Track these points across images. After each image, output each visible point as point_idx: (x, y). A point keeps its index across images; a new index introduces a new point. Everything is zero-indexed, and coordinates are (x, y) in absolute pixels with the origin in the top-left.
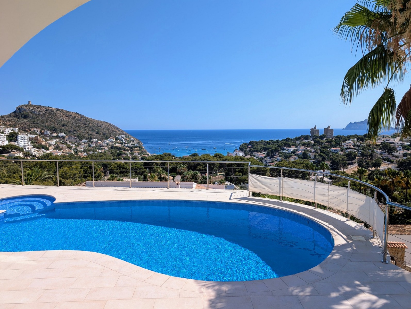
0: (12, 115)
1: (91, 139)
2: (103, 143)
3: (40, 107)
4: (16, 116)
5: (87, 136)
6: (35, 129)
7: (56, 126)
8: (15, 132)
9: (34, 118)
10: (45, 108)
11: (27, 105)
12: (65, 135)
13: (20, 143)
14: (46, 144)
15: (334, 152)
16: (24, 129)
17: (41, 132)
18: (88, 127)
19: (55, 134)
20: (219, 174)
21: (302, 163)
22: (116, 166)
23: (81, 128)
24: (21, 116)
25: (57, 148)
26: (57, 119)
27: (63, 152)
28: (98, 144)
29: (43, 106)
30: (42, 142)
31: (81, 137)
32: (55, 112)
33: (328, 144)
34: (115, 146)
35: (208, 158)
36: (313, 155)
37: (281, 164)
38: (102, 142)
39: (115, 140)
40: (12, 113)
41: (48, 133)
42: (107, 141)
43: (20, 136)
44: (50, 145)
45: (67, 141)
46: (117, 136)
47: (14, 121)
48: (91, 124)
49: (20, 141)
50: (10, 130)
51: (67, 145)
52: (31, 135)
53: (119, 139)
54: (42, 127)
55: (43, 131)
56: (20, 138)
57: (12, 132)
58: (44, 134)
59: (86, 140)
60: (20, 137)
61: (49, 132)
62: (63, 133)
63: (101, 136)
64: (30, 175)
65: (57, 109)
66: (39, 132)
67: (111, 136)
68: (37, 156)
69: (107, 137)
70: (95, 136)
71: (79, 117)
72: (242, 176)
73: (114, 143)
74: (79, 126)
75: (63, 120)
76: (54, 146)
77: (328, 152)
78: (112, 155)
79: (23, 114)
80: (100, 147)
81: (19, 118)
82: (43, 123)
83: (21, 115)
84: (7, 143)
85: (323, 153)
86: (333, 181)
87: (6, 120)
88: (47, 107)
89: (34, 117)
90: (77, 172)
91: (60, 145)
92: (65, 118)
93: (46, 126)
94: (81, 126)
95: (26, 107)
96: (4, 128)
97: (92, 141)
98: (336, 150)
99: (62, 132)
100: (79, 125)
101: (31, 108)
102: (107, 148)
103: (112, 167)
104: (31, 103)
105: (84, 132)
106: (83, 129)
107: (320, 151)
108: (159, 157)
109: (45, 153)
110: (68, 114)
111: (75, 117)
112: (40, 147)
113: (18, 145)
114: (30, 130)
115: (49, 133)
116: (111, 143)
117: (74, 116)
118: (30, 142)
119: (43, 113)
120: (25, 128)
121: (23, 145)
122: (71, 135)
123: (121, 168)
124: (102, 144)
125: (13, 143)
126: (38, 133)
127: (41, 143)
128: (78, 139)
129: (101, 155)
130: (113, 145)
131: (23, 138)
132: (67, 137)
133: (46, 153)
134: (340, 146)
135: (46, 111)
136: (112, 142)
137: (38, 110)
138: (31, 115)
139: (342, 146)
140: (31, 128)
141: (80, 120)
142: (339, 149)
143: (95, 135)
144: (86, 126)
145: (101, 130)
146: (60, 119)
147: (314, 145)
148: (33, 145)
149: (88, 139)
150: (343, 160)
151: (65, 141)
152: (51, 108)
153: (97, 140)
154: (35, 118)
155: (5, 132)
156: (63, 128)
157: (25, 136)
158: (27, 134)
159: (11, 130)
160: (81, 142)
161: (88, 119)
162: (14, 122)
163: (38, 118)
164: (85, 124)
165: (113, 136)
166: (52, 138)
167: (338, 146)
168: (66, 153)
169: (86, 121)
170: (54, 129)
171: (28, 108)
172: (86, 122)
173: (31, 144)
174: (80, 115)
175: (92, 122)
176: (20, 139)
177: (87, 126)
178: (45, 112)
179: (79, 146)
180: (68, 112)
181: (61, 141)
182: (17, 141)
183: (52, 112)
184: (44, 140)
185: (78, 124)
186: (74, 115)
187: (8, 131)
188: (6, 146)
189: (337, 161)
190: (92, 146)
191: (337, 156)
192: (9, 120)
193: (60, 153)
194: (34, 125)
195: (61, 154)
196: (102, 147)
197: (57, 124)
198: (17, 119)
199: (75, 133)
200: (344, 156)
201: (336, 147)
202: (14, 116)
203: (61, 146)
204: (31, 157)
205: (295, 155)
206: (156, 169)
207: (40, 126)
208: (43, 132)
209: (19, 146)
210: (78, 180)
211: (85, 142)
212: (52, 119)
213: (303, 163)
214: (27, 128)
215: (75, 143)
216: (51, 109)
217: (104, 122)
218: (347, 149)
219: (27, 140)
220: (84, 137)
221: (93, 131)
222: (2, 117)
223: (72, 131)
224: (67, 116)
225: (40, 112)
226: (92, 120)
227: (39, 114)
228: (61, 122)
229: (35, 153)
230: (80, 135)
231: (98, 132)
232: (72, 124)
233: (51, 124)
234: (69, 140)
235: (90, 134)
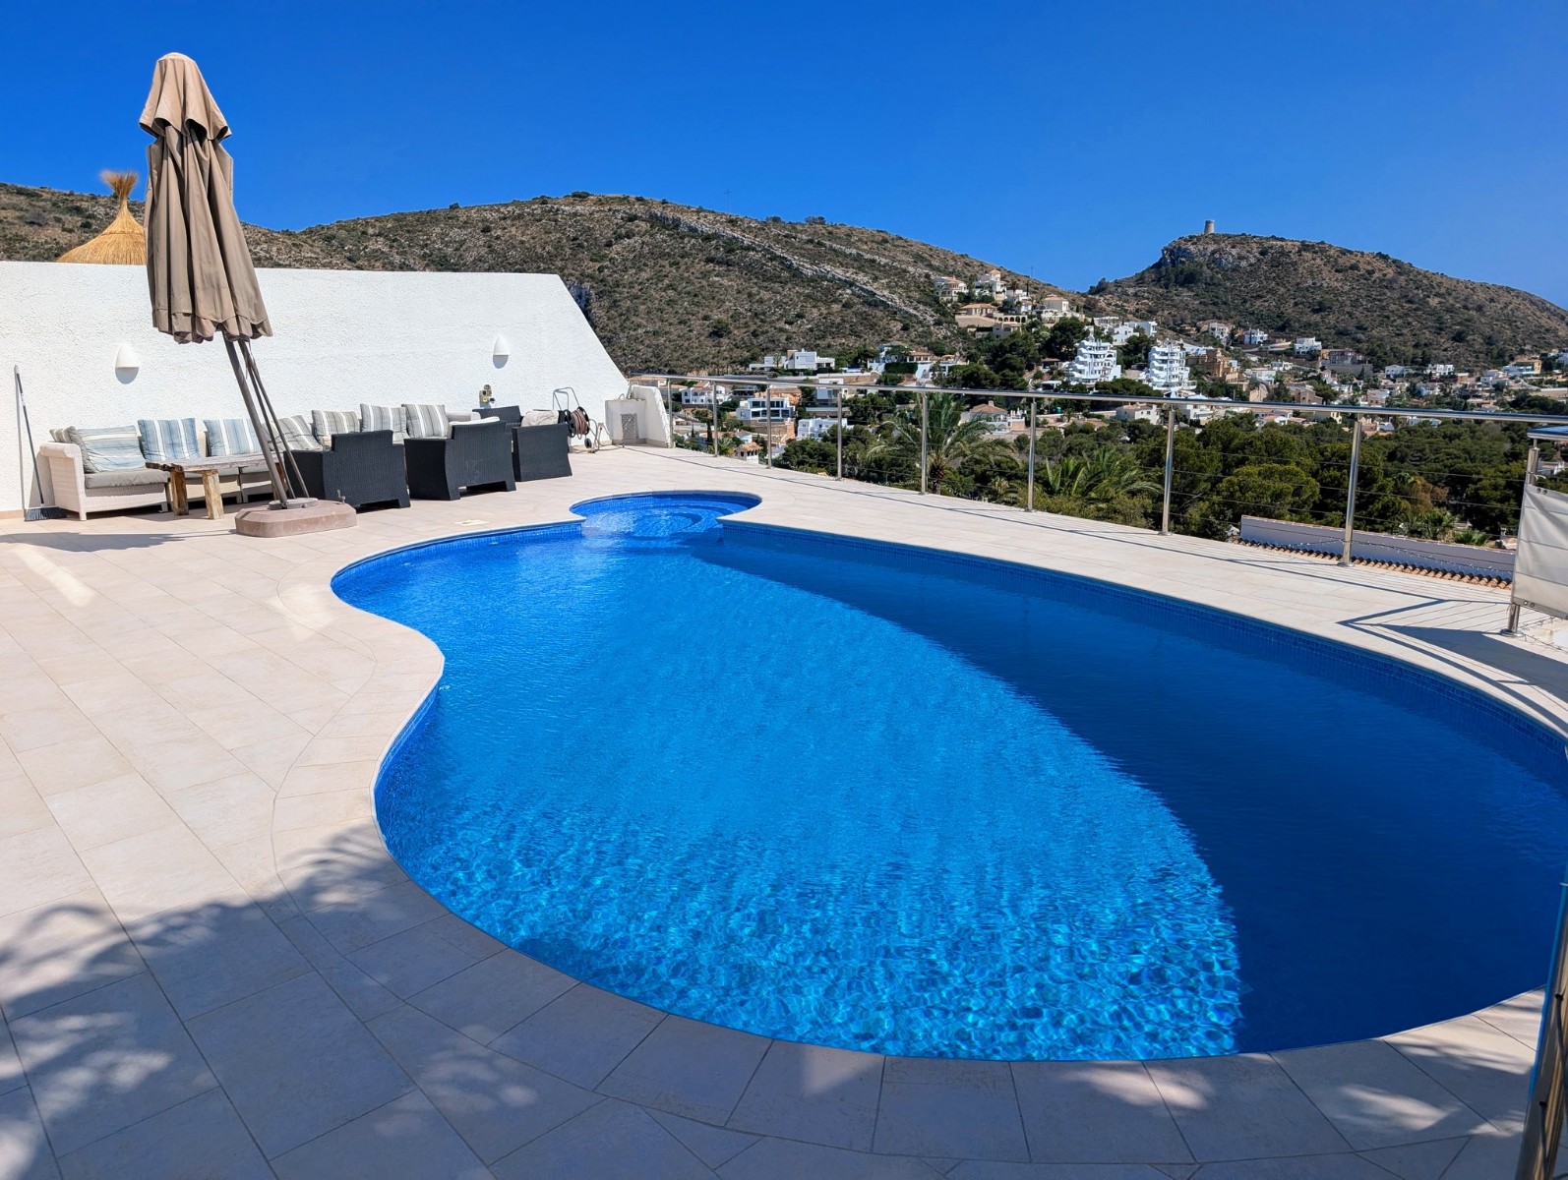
0: (1147, 275)
1: (1425, 362)
2: (1478, 380)
3: (1244, 240)
4: (1159, 280)
5: (1410, 351)
6: (1215, 325)
7: (1290, 311)
8: (1146, 336)
9: (1214, 284)
10: (1261, 241)
11: (1199, 239)
12: (1320, 348)
13: (1156, 376)
14: (1240, 379)
16: (1178, 325)
17: (1232, 334)
18: (1419, 313)
19: (1283, 344)
23: (1387, 317)
24: (1173, 278)
25: (1278, 395)
26: (1298, 284)
27: (1296, 414)
28: (1454, 387)
29: (1255, 237)
30: (1227, 371)
31: (1386, 354)
32: (1294, 257)
34: (1537, 398)
38: (1473, 379)
39: (1537, 371)
40: (1147, 270)
41: (1259, 340)
42: (1501, 374)
43: (1159, 349)
44: (1255, 384)
45: (1323, 369)
46: (1554, 353)
47: (1151, 297)
48: (1437, 300)
49: (1157, 368)
50: (1132, 330)
51: (1321, 387)
52: (1196, 348)
53: (1559, 366)
54: (1238, 318)
55: (1239, 333)
56: (1157, 357)
57: (1137, 334)
58: (1242, 343)
59: (1402, 368)
60: (1158, 353)
61: (1260, 336)
62: (1314, 339)
63: (1475, 352)
65: (1303, 243)
66: (1226, 335)
67: (1522, 352)
68: (1203, 424)
69: (1501, 355)
70: (1445, 350)
71: (1390, 270)
73: (1534, 384)
74: (1383, 308)
75: (1321, 285)
76: (1267, 387)
78: (1505, 437)
79: (1181, 272)
80: (1461, 402)
81: (1166, 287)
82: (1245, 301)
83: (1176, 277)
84: (1116, 372)
87: (1128, 295)
88: (1267, 239)
89: (1216, 281)
91: (1291, 385)
92: (1330, 279)
93: (1252, 314)
94: (1393, 307)
95: (1192, 244)
96: (1114, 321)
97: (1429, 371)
99: (1308, 337)
100: (1384, 304)
101: (1211, 248)
102: (1491, 405)
104: (1212, 230)
105: (1398, 335)
106: (1399, 322)
109: (1231, 412)
110: (1343, 263)
111: (1371, 273)
112: (1217, 390)
113: (1149, 381)
114: (1198, 330)
115: (1262, 338)
116: (1517, 382)
117: (1370, 268)
118: (1186, 373)
119: (1251, 265)
120: (1182, 321)
121: (1164, 381)
122: (1345, 345)
124: (1473, 386)
125: (1134, 375)
126: (1223, 339)
127: (1224, 377)
128: (1369, 362)
129: (1456, 431)
130: (1526, 391)
131: (1165, 358)
132: (1325, 356)
133: (1235, 413)
135: (1263, 253)
136: (1522, 376)
137: (1234, 252)
138: (1208, 272)
140: (1204, 319)
141: (1389, 285)
143: (1445, 346)
144: (1414, 306)
145: (1477, 325)
146: (1310, 282)
148: (1193, 384)
149: (1413, 362)
151: (1314, 371)
152: (1282, 240)
153: (1451, 366)
154: (1220, 285)
155: (1114, 337)
156: (1317, 318)
157: (1174, 351)
158: (1181, 341)
159: (1135, 331)
160: (1381, 374)
161: (1425, 277)
162: (1152, 299)
163: (1228, 284)
164: (1410, 302)
165: (1531, 352)
166: (1268, 357)
168: (1307, 417)
169: (1417, 288)
170: (1281, 323)
171: (1201, 248)
172: (1416, 292)
173: (1190, 379)
174: (1394, 261)
175: (1443, 290)
176: (1157, 360)
177: (1417, 309)
178: (1259, 261)
179: (1369, 391)
180: (1344, 252)
181: (1300, 370)
182: (1149, 367)
183: (1283, 259)
184: (1235, 363)
185: (1379, 300)
186: (1369, 263)
187: (1124, 333)
188: (1112, 383)
190: (1425, 392)
192: (1136, 295)
193: (1283, 416)
194: (1215, 309)
195: (1289, 421)
196: (1470, 400)
197: (1296, 304)
198: (1161, 291)
199: (1363, 337)
202: (1153, 281)
203: (1293, 390)
204: (1183, 424)
207: (1233, 313)
208: (1242, 337)
209: (1150, 384)
211: (1396, 376)
212: (1278, 284)
214: (1189, 321)
215: (1355, 381)
216: (1282, 246)
217: (1502, 288)
219: (1178, 365)
220: (1395, 356)
221: (1441, 329)
222: (1117, 284)
223: (1351, 328)
224: (1337, 271)
225: (1241, 258)
226: (1444, 280)
227: (1236, 269)
228: (1312, 293)
229: (1198, 411)
230: (1378, 346)
231: (1463, 333)
232: (1355, 304)
233: (1274, 303)
234: (1333, 367)
235: (1423, 342)
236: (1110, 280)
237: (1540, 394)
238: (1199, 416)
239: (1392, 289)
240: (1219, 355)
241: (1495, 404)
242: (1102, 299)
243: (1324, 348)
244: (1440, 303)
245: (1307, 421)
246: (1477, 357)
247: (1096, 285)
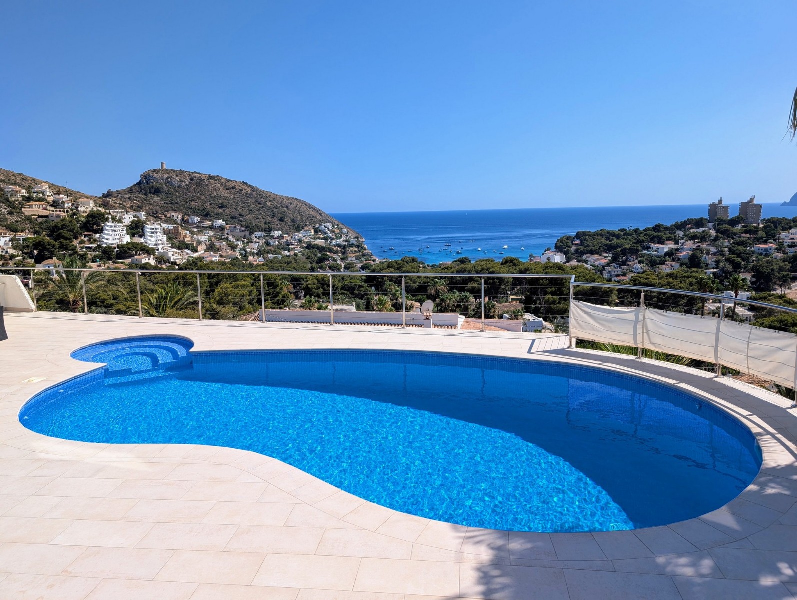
0: (134, 188)
1: (270, 230)
2: (292, 238)
3: (181, 173)
4: (141, 191)
5: (264, 226)
6: (174, 214)
7: (208, 207)
8: (141, 220)
9: (170, 194)
10: (190, 174)
11: (159, 171)
12: (225, 225)
13: (150, 240)
14: (192, 240)
15: (761, 254)
16: (155, 214)
17: (183, 219)
18: (264, 209)
19: (208, 223)
20: (512, 299)
21: (689, 277)
22: (316, 281)
23: (251, 211)
24: (149, 190)
25: (211, 248)
26: (210, 195)
27: (221, 256)
28: (283, 241)
29: (186, 172)
30: (185, 237)
31: (253, 227)
32: (207, 182)
33: (748, 236)
34: (315, 245)
35: (489, 266)
36: (714, 260)
37: (642, 279)
38: (290, 237)
39: (313, 234)
40: (134, 186)
41: (196, 221)
42: (300, 235)
43: (149, 227)
44: (199, 243)
45: (228, 234)
46: (317, 226)
47: (138, 200)
48: (270, 203)
49: (149, 236)
50: (132, 217)
51: (229, 243)
52: (168, 226)
53: (320, 231)
54: (185, 211)
55: (186, 218)
56: (149, 230)
57: (136, 219)
58: (188, 223)
59: (261, 233)
60: (149, 229)
61: (197, 219)
62: (222, 221)
63: (289, 226)
64: (164, 297)
65: (209, 175)
66: (180, 219)
67: (306, 226)
68: (178, 263)
69: (299, 227)
70: (277, 225)
71: (249, 190)
72: (560, 303)
73: (312, 239)
74: (249, 207)
75: (221, 196)
76: (206, 244)
77: (747, 254)
78: (308, 262)
79: (153, 187)
80: (287, 246)
81: (146, 195)
82: (187, 203)
84: (127, 239)
85: (735, 256)
86: (757, 315)
87: (125, 199)
88: (193, 173)
90: (246, 292)
91: (216, 242)
92: (224, 193)
93: (191, 209)
94: (253, 206)
95: (156, 174)
96: (122, 212)
97: (272, 235)
98: (766, 250)
99: (219, 220)
100: (249, 205)
101: (166, 176)
103: (310, 284)
104: (165, 167)
105: (257, 219)
106: (257, 213)
107: (730, 250)
108: (396, 265)
109: (190, 257)
110: (229, 186)
111: (241, 190)
112: (182, 246)
113: (146, 243)
114: (166, 216)
116: (306, 238)
117: (241, 188)
118: (165, 238)
119: (187, 185)
120: (157, 212)
121: (155, 243)
122: (236, 223)
123: (326, 286)
124: (291, 240)
125: (137, 240)
126: (179, 221)
127: (184, 240)
128: (248, 231)
129: (289, 260)
130: (310, 242)
131: (153, 231)
132: (228, 229)
133: (193, 257)
134: (775, 240)
135: (192, 180)
136: (308, 236)
137: (178, 178)
138: (166, 189)
139: (781, 241)
140: (168, 211)
141: (250, 196)
142: (774, 246)
143: (277, 223)
145: (287, 214)
146: (216, 194)
147: (716, 239)
148: (170, 244)
149: (265, 231)
150: (781, 269)
151: (224, 236)
152: (200, 174)
153: (280, 232)
154: (173, 194)
155: (124, 221)
156: (221, 211)
157: (157, 227)
158: (160, 223)
159: (134, 217)
160: (253, 236)
161: (264, 193)
162: (139, 201)
163: (177, 194)
164: (260, 204)
165: (309, 225)
166: (202, 230)
167: (770, 241)
168: (227, 257)
170: (205, 213)
171: (161, 176)
172: (261, 199)
173: (167, 241)
174: (250, 186)
175: (272, 199)
176: (149, 232)
177: (263, 207)
178: (190, 183)
179: (250, 244)
180: (229, 181)
181: (218, 235)
182: (145, 236)
183: (201, 183)
184: (188, 233)
185: (247, 203)
186: (240, 186)
187: (128, 219)
188: (127, 245)
189: (769, 273)
190: (272, 244)
191: (768, 262)
192: (129, 198)
193: (216, 258)
194: (172, 206)
195: (219, 260)
196: (290, 247)
197: (211, 204)
198: (143, 197)
199: (243, 220)
200: (784, 262)
201: (766, 242)
202: (138, 191)
203: (218, 245)
204: (168, 265)
205: (674, 260)
206: (388, 289)
207: (181, 208)
208: (188, 220)
209: (147, 245)
210: (248, 307)
211: (259, 237)
212: (201, 195)
213: (691, 277)
214: (160, 212)
215: (243, 240)
216: (200, 177)
217: (294, 198)
218: (791, 247)
219: (160, 234)
220: (258, 228)
221: (274, 216)
222: (118, 193)
223: (237, 216)
224: (227, 189)
225: (181, 182)
226: (271, 195)
227: (180, 187)
228: (218, 199)
229: (175, 257)
230: (250, 223)
231: (283, 217)
232: (237, 204)
233: (201, 204)
234: (232, 233)
235: (268, 222)
236: (114, 190)
237: (315, 243)
238: (175, 260)
239: (251, 198)
240: (180, 229)
241: (300, 248)
242: (111, 200)
243: (227, 225)
244: (272, 205)
245: (227, 259)
246: (290, 228)
247: (106, 193)
